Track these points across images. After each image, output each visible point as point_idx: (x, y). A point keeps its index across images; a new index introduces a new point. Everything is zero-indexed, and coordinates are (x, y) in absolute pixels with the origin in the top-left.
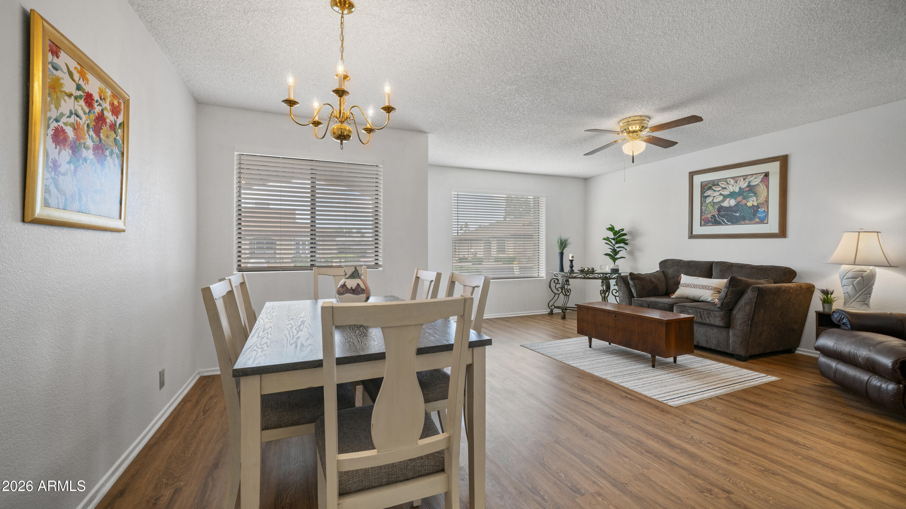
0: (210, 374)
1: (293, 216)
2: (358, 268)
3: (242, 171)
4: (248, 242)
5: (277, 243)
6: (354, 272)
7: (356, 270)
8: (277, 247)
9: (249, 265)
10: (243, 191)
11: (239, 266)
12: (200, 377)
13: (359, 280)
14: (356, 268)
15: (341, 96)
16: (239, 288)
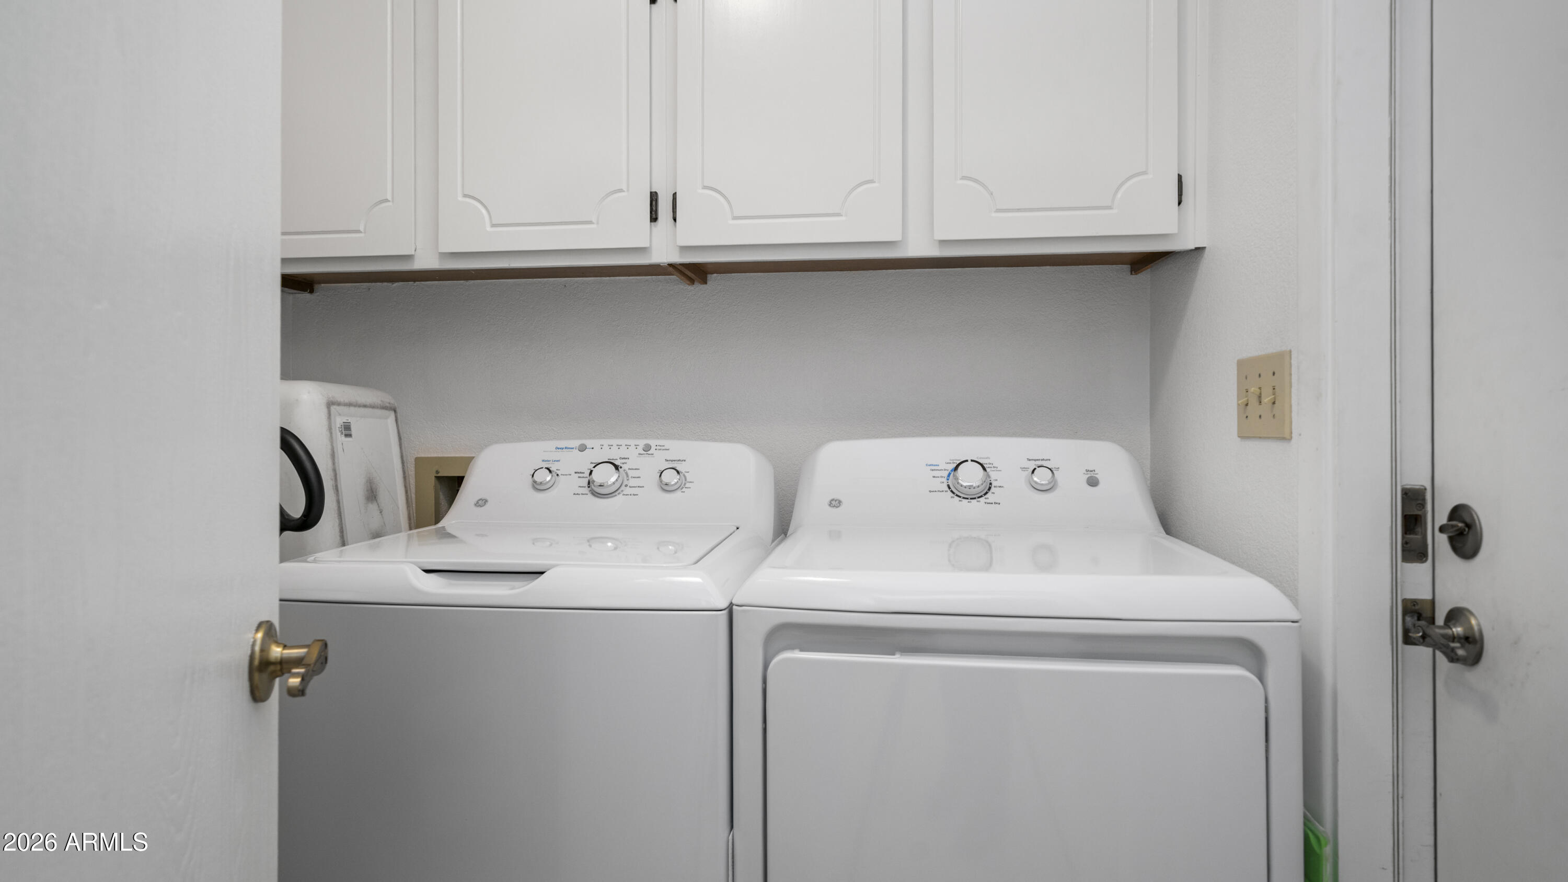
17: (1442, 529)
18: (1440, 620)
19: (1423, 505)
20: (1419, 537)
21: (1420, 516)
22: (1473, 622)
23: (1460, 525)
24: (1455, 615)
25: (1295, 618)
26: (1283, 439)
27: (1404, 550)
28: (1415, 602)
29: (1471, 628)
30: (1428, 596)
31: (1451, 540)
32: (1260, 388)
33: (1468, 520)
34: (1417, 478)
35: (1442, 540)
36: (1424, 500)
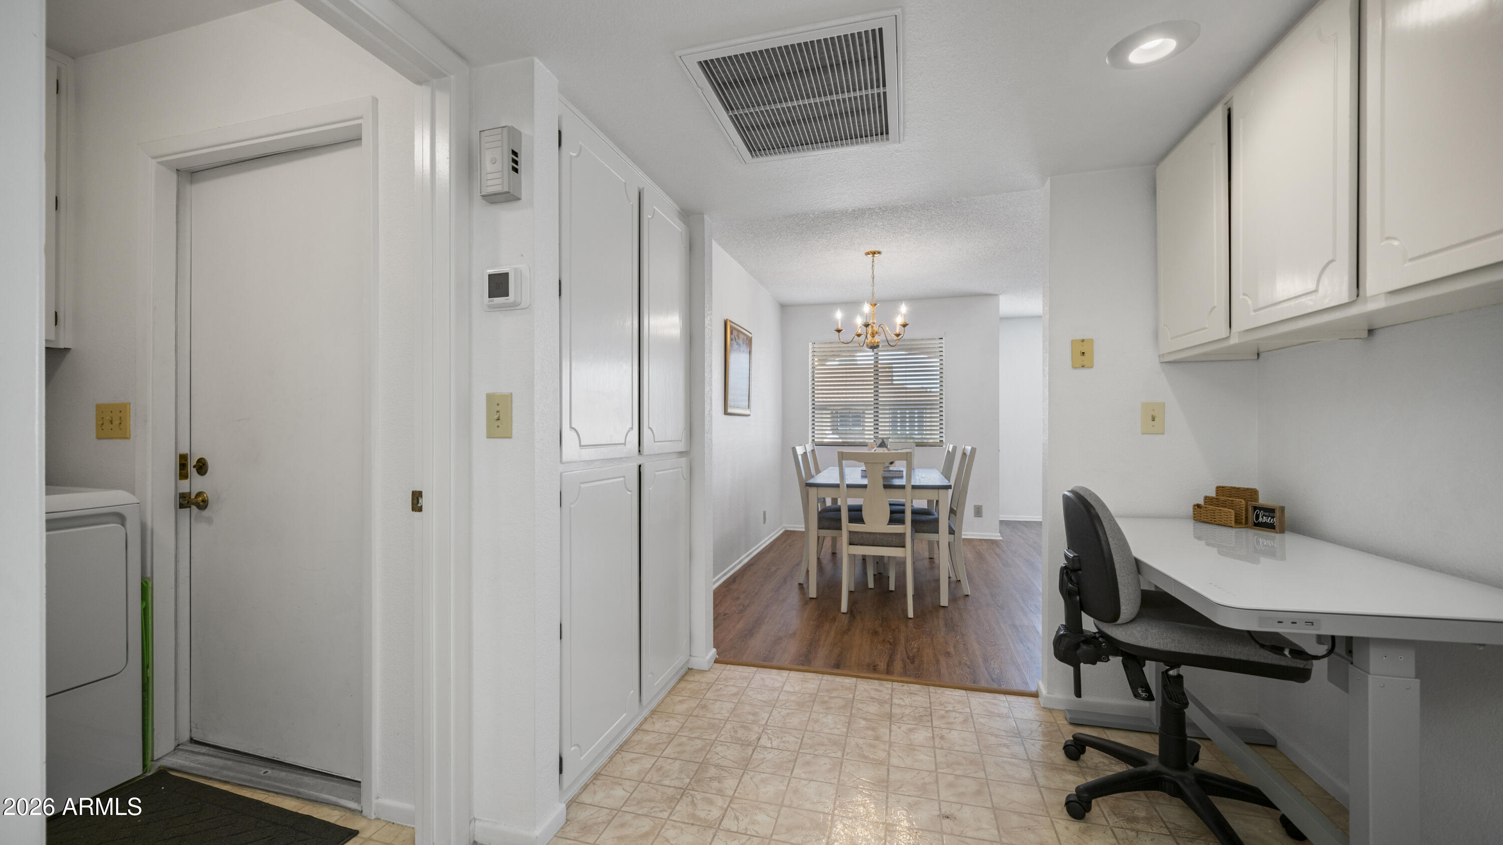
0: (792, 529)
1: (891, 370)
2: (884, 440)
3: (815, 354)
4: (829, 412)
5: (866, 412)
6: (882, 442)
7: (883, 442)
8: (866, 416)
9: (825, 440)
10: (816, 376)
11: (813, 440)
12: (785, 531)
13: (886, 449)
14: (883, 440)
15: (866, 327)
16: (811, 452)
17: (194, 467)
18: (193, 497)
19: (186, 460)
20: (185, 471)
21: (185, 464)
22: (205, 495)
23: (201, 464)
24: (199, 494)
25: (138, 502)
26: (126, 438)
27: (180, 476)
28: (183, 494)
29: (205, 498)
30: (188, 491)
31: (197, 470)
32: (112, 417)
33: (203, 462)
34: (184, 450)
35: (194, 471)
36: (187, 457)
